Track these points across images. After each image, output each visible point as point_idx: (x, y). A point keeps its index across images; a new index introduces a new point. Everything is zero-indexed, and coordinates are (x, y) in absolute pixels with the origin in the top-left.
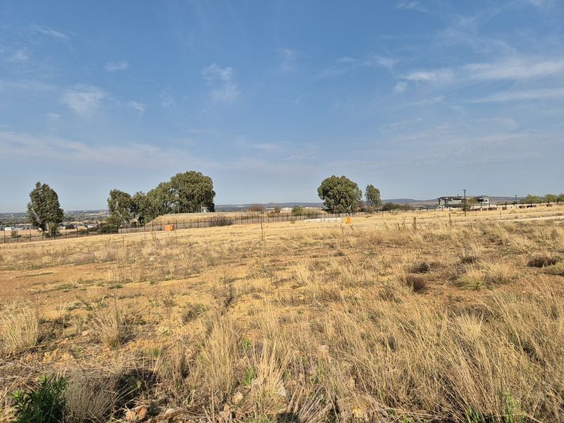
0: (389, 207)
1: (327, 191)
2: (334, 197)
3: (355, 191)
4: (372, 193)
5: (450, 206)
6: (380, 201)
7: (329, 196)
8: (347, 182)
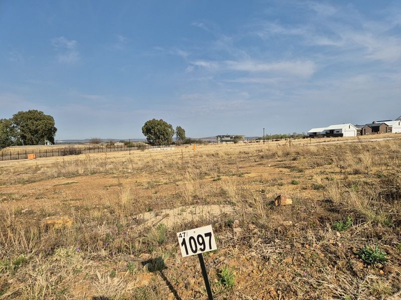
0: (189, 142)
1: (150, 130)
2: (155, 134)
3: (170, 130)
4: (180, 132)
5: (224, 141)
6: (185, 138)
7: (151, 133)
8: (165, 124)
